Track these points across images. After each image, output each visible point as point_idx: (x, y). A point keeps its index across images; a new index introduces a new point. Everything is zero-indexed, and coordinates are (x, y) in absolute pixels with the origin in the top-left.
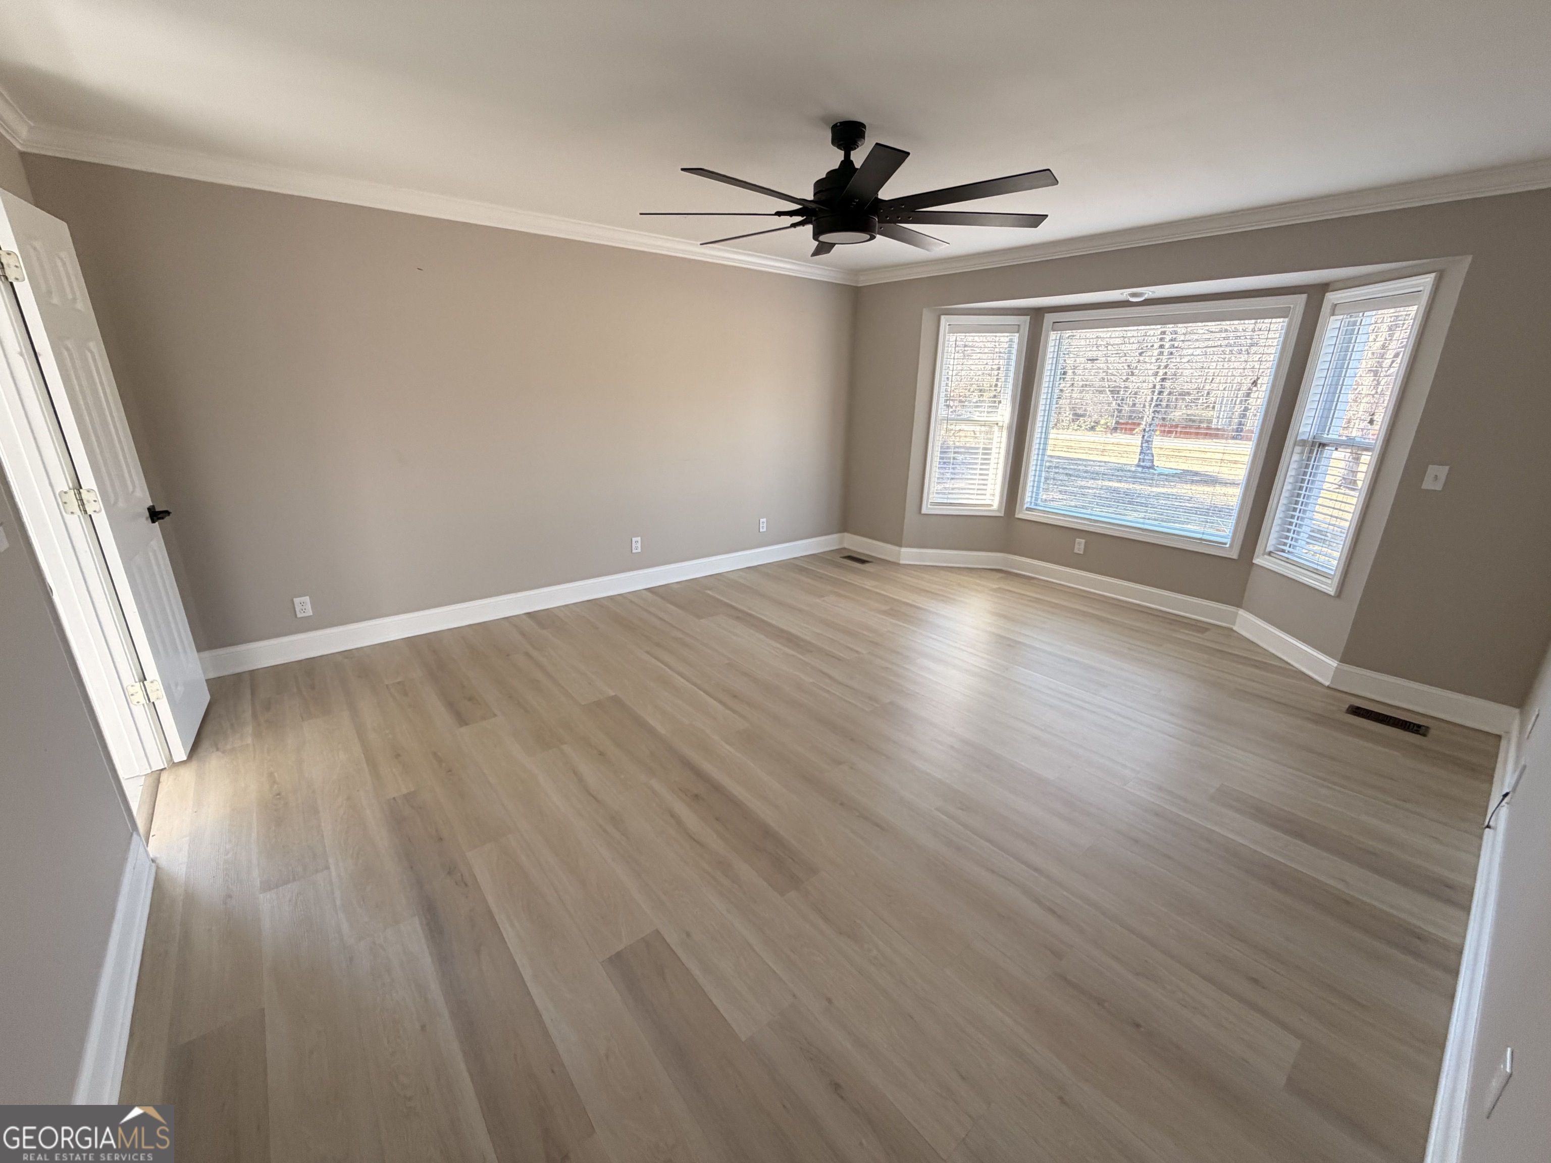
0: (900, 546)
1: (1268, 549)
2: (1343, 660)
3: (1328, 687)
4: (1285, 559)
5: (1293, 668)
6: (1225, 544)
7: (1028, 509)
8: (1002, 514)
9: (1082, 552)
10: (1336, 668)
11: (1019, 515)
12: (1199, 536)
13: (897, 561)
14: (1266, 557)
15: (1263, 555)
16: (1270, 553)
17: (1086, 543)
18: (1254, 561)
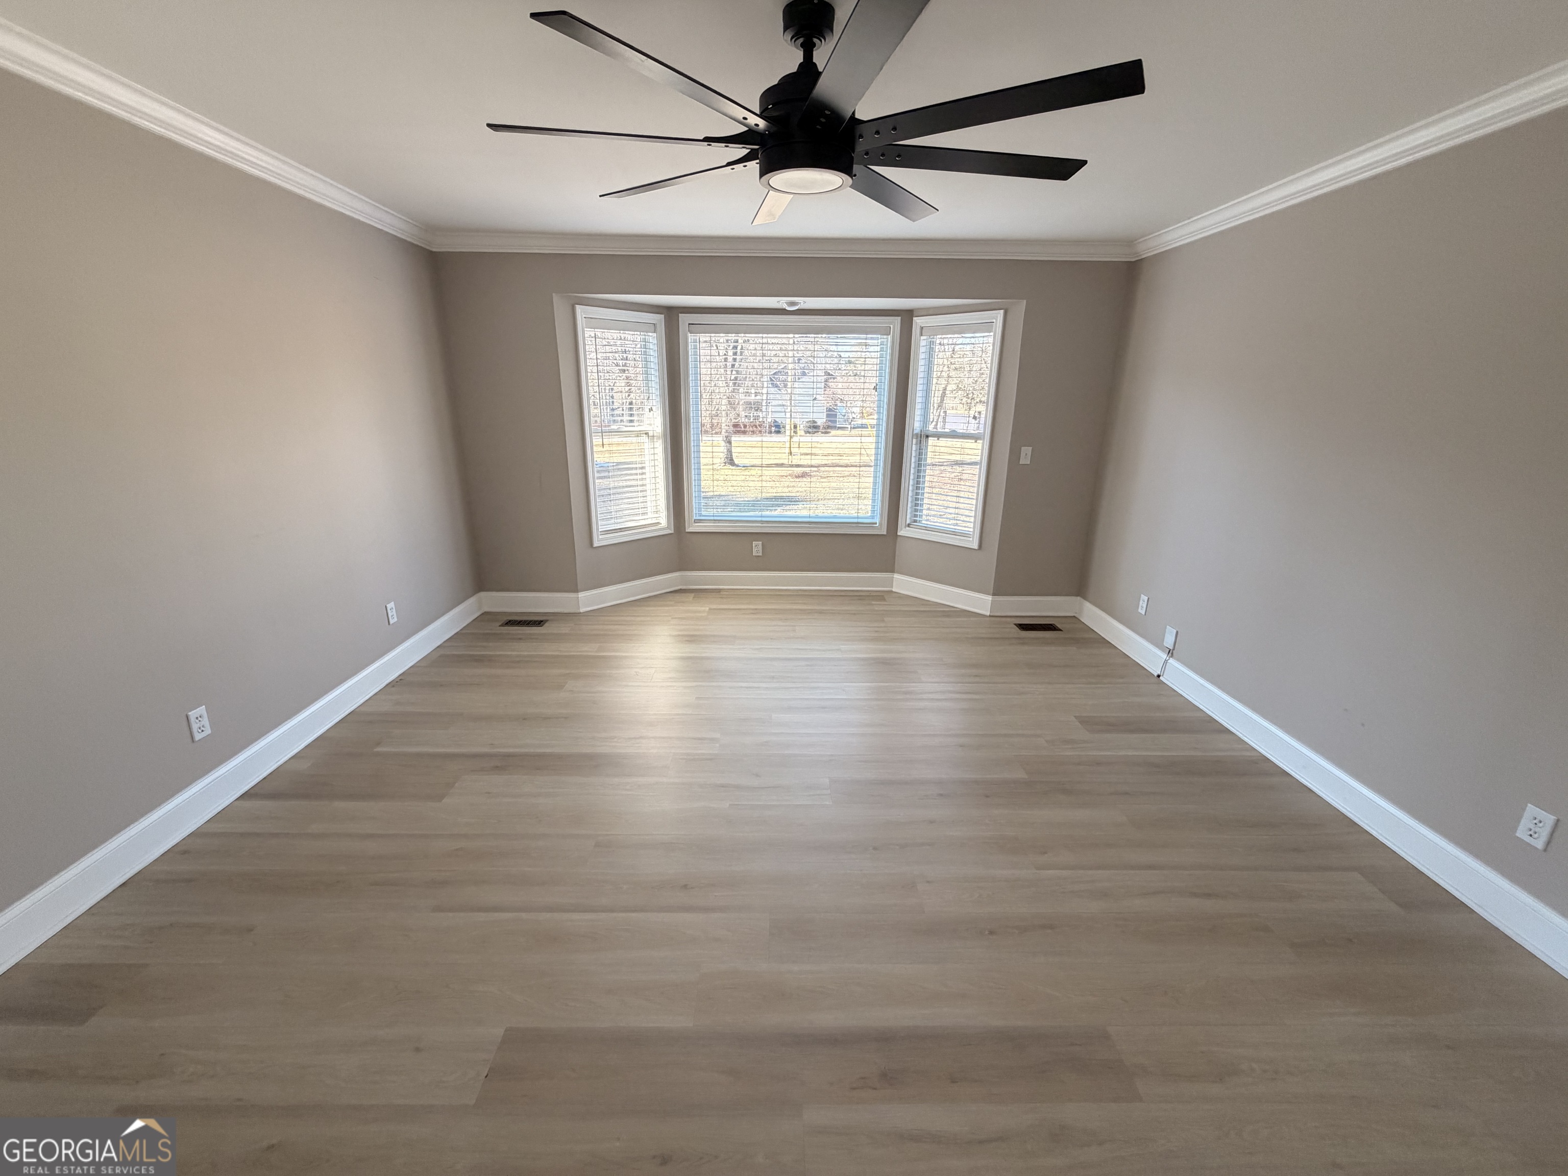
0: (576, 590)
1: (908, 522)
2: (994, 594)
3: (990, 616)
4: (924, 528)
5: (958, 609)
6: (876, 523)
7: (696, 521)
8: (672, 532)
9: (761, 554)
10: (992, 601)
11: (690, 529)
12: (855, 520)
13: (578, 611)
14: (908, 528)
15: (905, 527)
16: (909, 525)
17: (762, 543)
18: (899, 534)
